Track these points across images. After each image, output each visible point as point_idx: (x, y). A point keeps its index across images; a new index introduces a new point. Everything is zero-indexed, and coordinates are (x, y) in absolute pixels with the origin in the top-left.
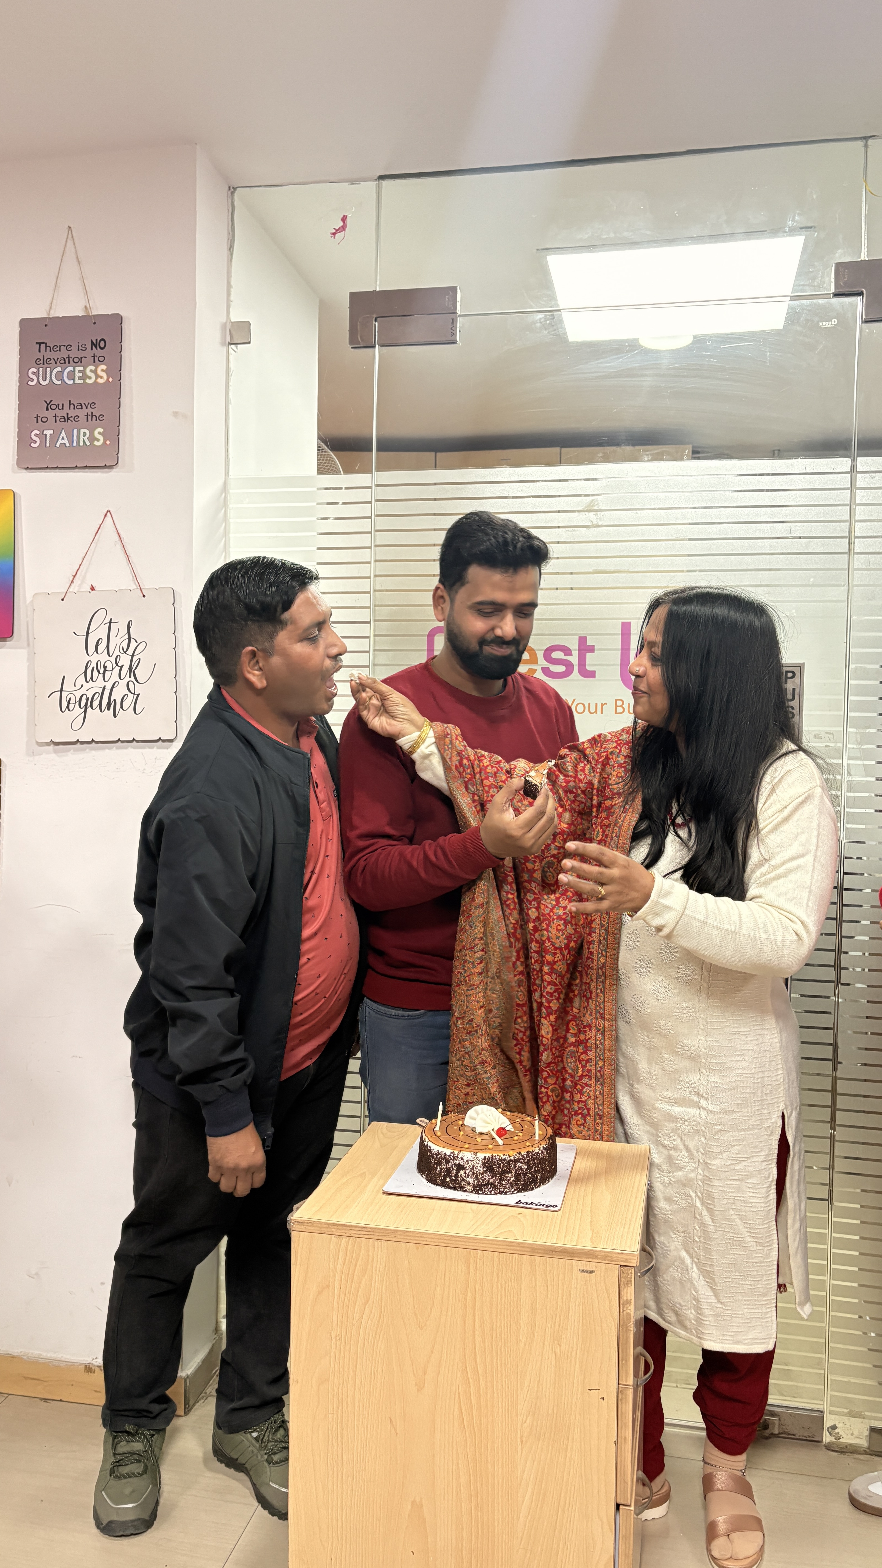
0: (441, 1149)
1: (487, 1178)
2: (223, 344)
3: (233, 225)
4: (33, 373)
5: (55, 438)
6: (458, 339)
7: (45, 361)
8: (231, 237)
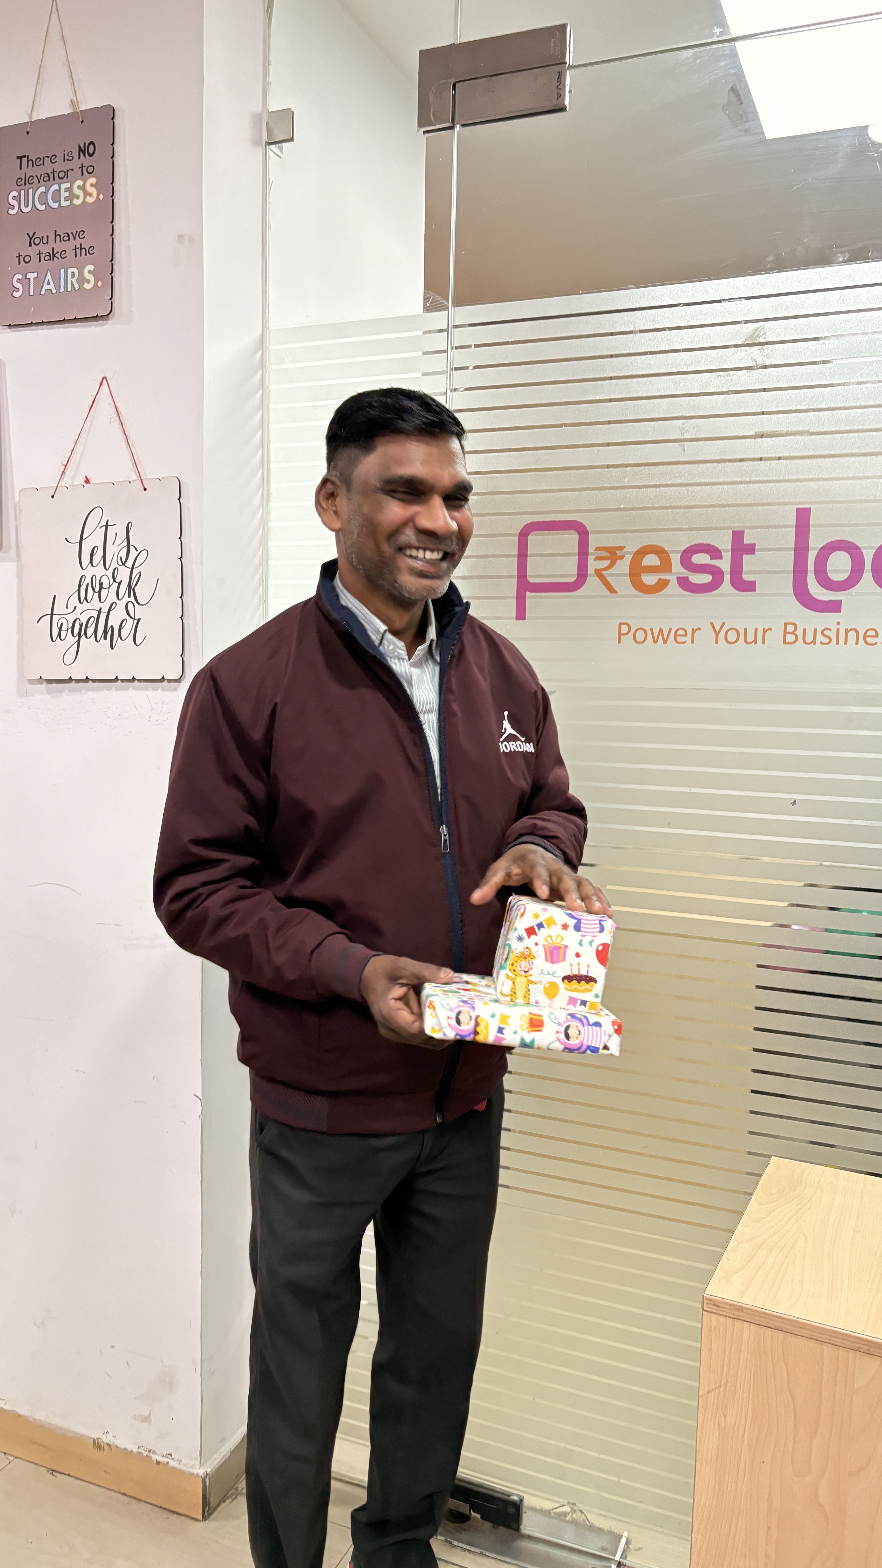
2: (256, 143)
4: (14, 198)
5: (39, 283)
6: (567, 103)
7: (27, 181)
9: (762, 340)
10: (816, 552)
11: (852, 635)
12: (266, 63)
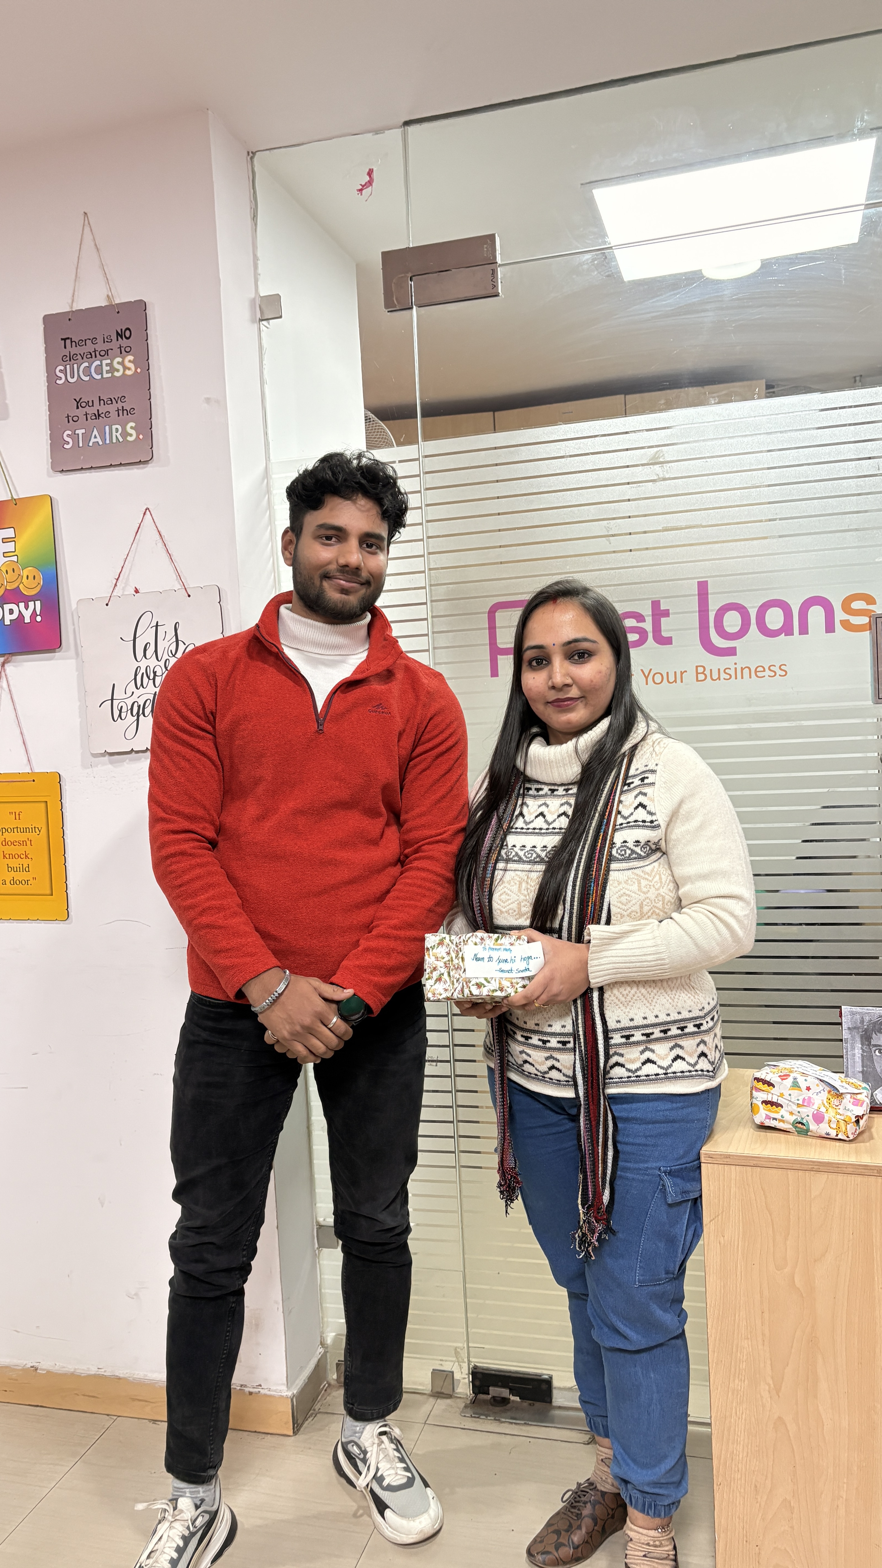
2: (253, 321)
3: (255, 192)
4: (61, 371)
5: (87, 437)
6: (500, 291)
7: (71, 358)
8: (253, 207)
9: (661, 460)
10: (715, 613)
11: (746, 671)
12: (256, 259)
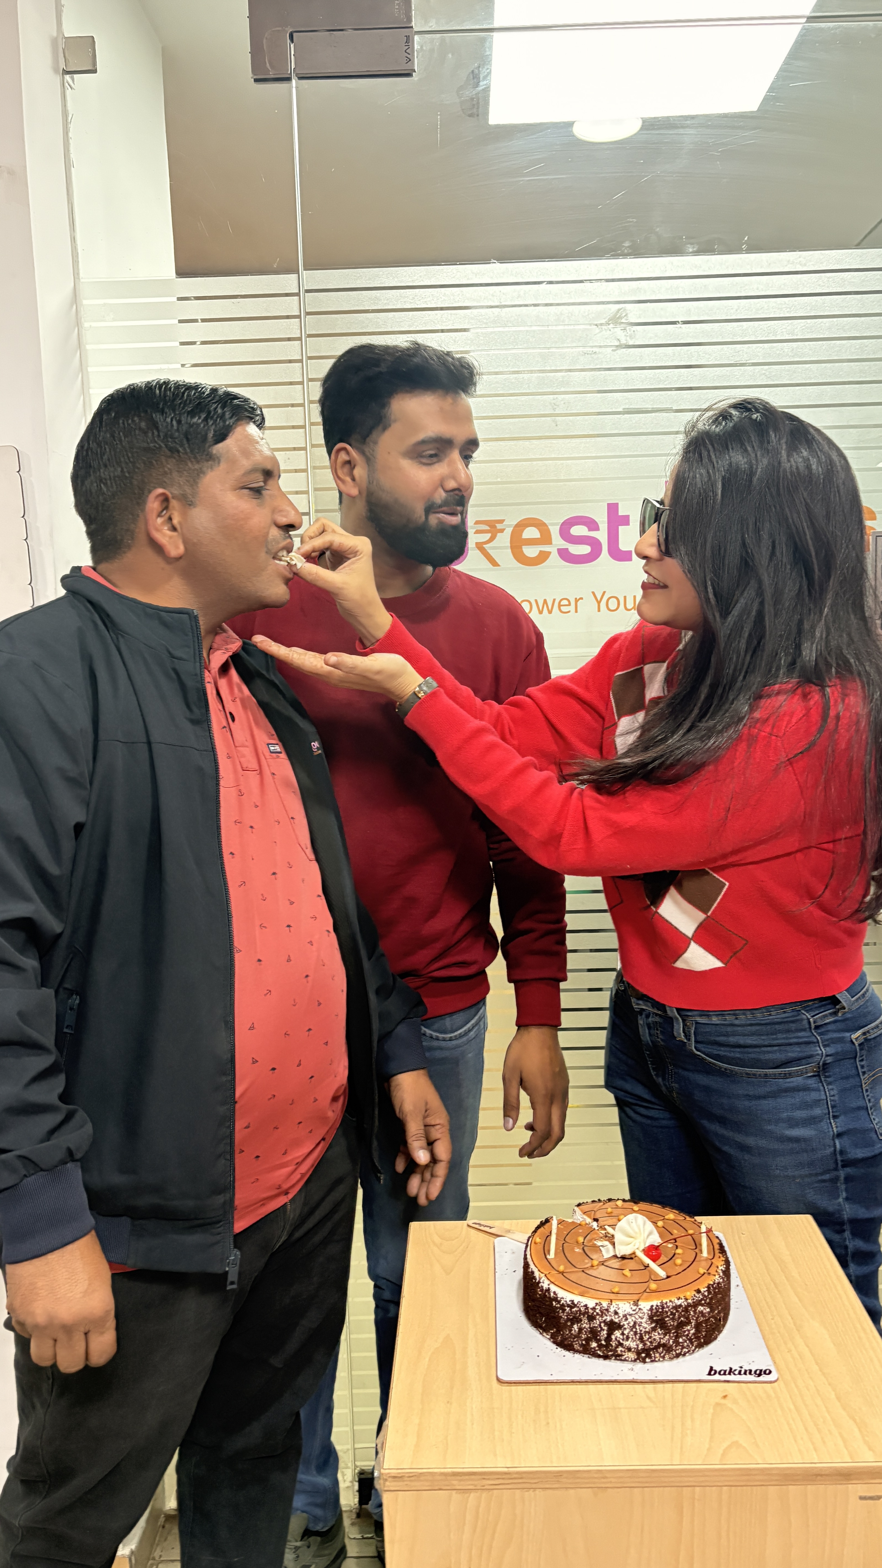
0: (577, 1299)
1: (657, 1337)
2: (55, 69)
6: (416, 70)
9: (624, 321)
